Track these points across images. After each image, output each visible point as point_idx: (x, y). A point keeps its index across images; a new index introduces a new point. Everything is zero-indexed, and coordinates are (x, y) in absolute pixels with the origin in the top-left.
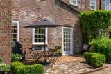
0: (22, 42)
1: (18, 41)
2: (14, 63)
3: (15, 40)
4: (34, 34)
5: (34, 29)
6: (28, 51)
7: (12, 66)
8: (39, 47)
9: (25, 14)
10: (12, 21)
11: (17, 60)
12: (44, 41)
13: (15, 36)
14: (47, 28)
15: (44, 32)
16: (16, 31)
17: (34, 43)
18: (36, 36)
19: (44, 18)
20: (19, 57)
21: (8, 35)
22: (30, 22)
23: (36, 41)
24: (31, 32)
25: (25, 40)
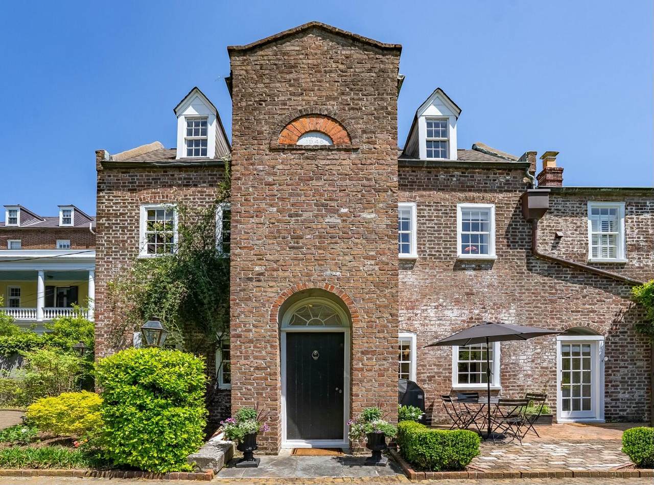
0: (423, 381)
1: (413, 378)
2: (403, 424)
3: (406, 377)
4: (456, 361)
5: (456, 350)
6: (439, 403)
7: (399, 428)
8: (473, 396)
9: (432, 313)
10: (400, 335)
11: (410, 418)
12: (487, 378)
13: (406, 368)
14: (497, 345)
15: (488, 355)
16: (407, 357)
17: (456, 385)
18: (462, 367)
19: (487, 317)
20: (415, 412)
21: (390, 365)
22: (445, 331)
23: (463, 379)
24: (448, 359)
25: (430, 378)
